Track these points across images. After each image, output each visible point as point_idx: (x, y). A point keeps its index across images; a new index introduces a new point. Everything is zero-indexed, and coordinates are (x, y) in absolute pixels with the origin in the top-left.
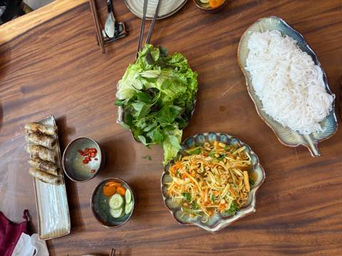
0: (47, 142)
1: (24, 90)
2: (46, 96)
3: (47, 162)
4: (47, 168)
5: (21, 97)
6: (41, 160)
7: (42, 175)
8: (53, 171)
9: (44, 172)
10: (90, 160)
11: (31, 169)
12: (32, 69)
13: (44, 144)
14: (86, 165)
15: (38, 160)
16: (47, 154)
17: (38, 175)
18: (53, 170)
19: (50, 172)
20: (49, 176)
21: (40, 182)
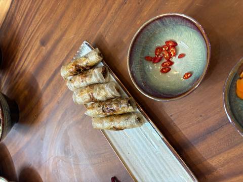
0: (95, 76)
1: (43, 43)
2: (66, 30)
3: (109, 100)
4: (114, 107)
5: (45, 50)
6: (100, 102)
7: (112, 121)
8: (124, 107)
9: (112, 115)
10: (172, 63)
11: (93, 120)
12: (40, 14)
13: (94, 79)
14: (168, 75)
15: (97, 104)
16: (103, 88)
17: (106, 124)
18: (124, 105)
19: (121, 111)
20: (122, 118)
21: (113, 132)
